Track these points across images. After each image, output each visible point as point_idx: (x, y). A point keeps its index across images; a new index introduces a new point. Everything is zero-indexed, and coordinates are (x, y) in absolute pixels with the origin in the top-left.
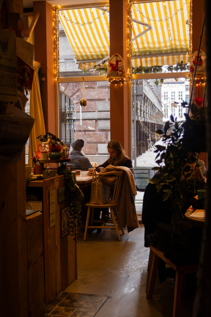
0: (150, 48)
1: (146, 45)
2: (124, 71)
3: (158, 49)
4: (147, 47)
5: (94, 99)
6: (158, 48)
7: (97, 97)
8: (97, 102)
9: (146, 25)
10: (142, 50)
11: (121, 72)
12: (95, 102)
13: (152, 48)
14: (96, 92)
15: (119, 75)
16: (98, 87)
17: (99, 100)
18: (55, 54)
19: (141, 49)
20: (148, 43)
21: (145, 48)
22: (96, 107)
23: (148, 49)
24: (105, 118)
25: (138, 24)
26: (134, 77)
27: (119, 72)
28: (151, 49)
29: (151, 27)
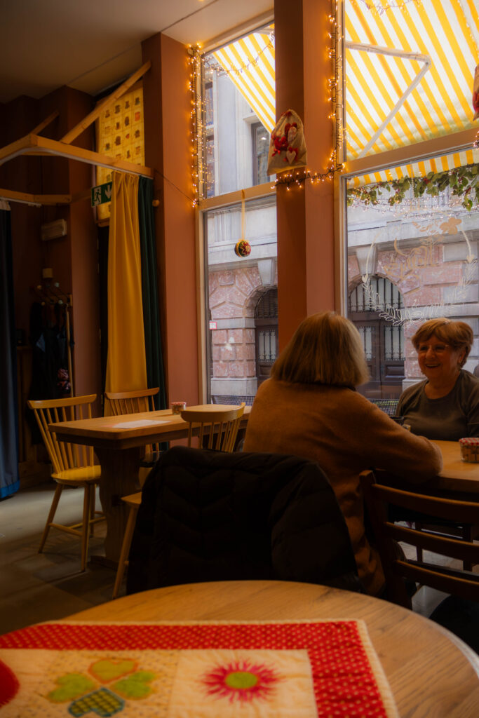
0: (447, 124)
1: (435, 118)
2: (301, 149)
3: (467, 123)
4: (440, 123)
5: (437, 284)
6: (465, 120)
7: (442, 281)
8: (442, 289)
9: (415, 57)
10: (430, 132)
11: (294, 153)
12: (440, 290)
13: (452, 123)
14: (441, 272)
15: (291, 161)
16: (445, 262)
17: (446, 284)
18: (192, 150)
19: (427, 130)
20: (438, 110)
21: (434, 126)
22: (442, 297)
23: (442, 127)
24: (458, 315)
25: (398, 58)
26: (347, 170)
27: (288, 152)
28: (451, 126)
29: (429, 59)
